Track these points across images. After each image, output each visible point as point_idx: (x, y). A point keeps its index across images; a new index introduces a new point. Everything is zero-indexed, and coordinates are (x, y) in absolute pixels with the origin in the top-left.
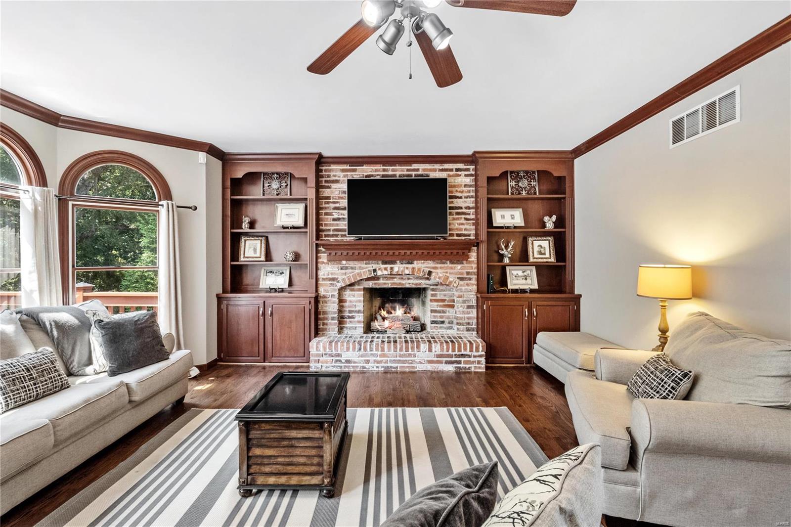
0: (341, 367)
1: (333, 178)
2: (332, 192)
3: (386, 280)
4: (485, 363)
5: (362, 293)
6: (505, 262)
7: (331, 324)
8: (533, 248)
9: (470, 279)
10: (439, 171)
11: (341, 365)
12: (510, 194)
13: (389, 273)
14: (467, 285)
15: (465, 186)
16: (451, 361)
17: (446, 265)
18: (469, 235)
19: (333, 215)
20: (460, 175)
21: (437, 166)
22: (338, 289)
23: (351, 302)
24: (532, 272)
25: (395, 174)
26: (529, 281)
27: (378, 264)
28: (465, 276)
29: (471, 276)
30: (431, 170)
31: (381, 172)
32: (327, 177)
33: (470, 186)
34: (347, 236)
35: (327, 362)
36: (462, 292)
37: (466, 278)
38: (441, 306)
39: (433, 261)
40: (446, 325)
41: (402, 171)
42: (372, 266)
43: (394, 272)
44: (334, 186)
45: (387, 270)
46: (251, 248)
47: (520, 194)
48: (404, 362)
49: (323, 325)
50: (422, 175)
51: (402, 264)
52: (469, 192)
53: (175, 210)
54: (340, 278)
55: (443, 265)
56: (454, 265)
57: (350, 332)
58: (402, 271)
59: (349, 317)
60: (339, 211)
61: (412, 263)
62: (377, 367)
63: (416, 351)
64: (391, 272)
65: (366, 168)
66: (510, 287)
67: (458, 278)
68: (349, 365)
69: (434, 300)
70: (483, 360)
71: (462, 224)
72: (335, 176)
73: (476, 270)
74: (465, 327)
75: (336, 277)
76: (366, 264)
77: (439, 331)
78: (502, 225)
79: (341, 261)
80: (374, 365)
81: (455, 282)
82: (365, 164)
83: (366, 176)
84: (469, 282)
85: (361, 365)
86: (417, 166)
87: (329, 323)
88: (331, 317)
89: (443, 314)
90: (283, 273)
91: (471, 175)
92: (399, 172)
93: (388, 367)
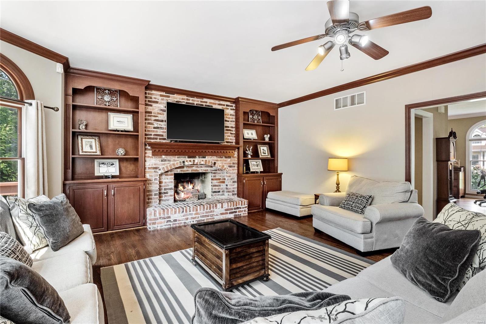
0: (170, 225)
1: (153, 100)
2: (153, 109)
3: (188, 168)
4: (247, 211)
5: (173, 176)
6: (249, 157)
7: (154, 199)
8: (260, 151)
9: (234, 167)
10: (218, 105)
11: (170, 223)
12: (250, 121)
13: (192, 164)
14: (233, 170)
15: (231, 115)
16: (232, 212)
17: (223, 159)
18: (232, 143)
19: (154, 125)
20: (228, 109)
21: (217, 102)
22: (160, 175)
23: (166, 183)
24: (260, 162)
25: (194, 103)
26: (259, 167)
27: (185, 158)
28: (232, 165)
29: (235, 165)
30: (214, 104)
31: (186, 100)
32: (150, 99)
33: (233, 115)
34: (166, 139)
35: (161, 223)
36: (230, 174)
37: (232, 166)
38: (218, 182)
39: (216, 156)
40: (221, 193)
41: (198, 101)
42: (182, 159)
43: (195, 163)
44: (154, 105)
45: (191, 162)
46: (87, 145)
47: (254, 122)
48: (208, 216)
49: (148, 200)
50: (209, 106)
51: (199, 158)
52: (232, 118)
53: (43, 109)
54: (161, 167)
55: (221, 159)
56: (227, 159)
57: (166, 203)
58: (200, 163)
59: (165, 193)
60: (157, 122)
61: (205, 158)
62: (193, 221)
63: (215, 208)
64: (193, 163)
65: (176, 96)
66: (251, 170)
67: (229, 166)
68: (176, 222)
69: (215, 179)
70: (247, 209)
71: (229, 136)
72: (155, 98)
73: (237, 162)
74: (231, 193)
75: (158, 166)
76: (178, 158)
77: (217, 197)
78: (248, 138)
79: (162, 156)
80: (191, 220)
81: (227, 169)
82: (176, 94)
83: (176, 102)
84: (234, 168)
85: (183, 222)
86: (206, 100)
87: (152, 198)
88: (154, 194)
89: (219, 187)
90: (113, 164)
91: (233, 109)
92: (196, 101)
93: (199, 220)
